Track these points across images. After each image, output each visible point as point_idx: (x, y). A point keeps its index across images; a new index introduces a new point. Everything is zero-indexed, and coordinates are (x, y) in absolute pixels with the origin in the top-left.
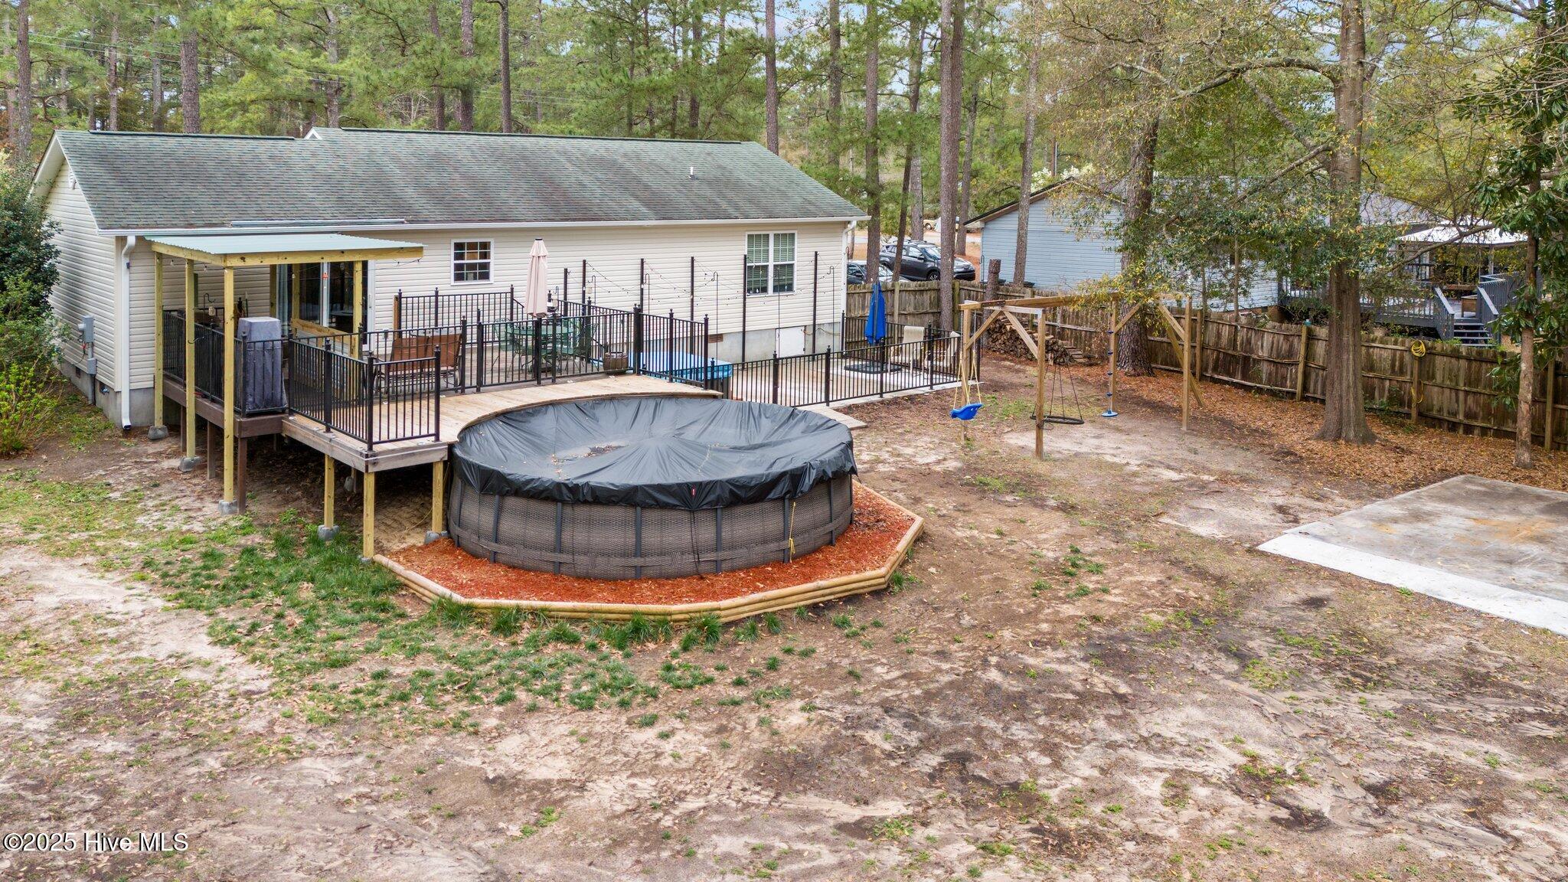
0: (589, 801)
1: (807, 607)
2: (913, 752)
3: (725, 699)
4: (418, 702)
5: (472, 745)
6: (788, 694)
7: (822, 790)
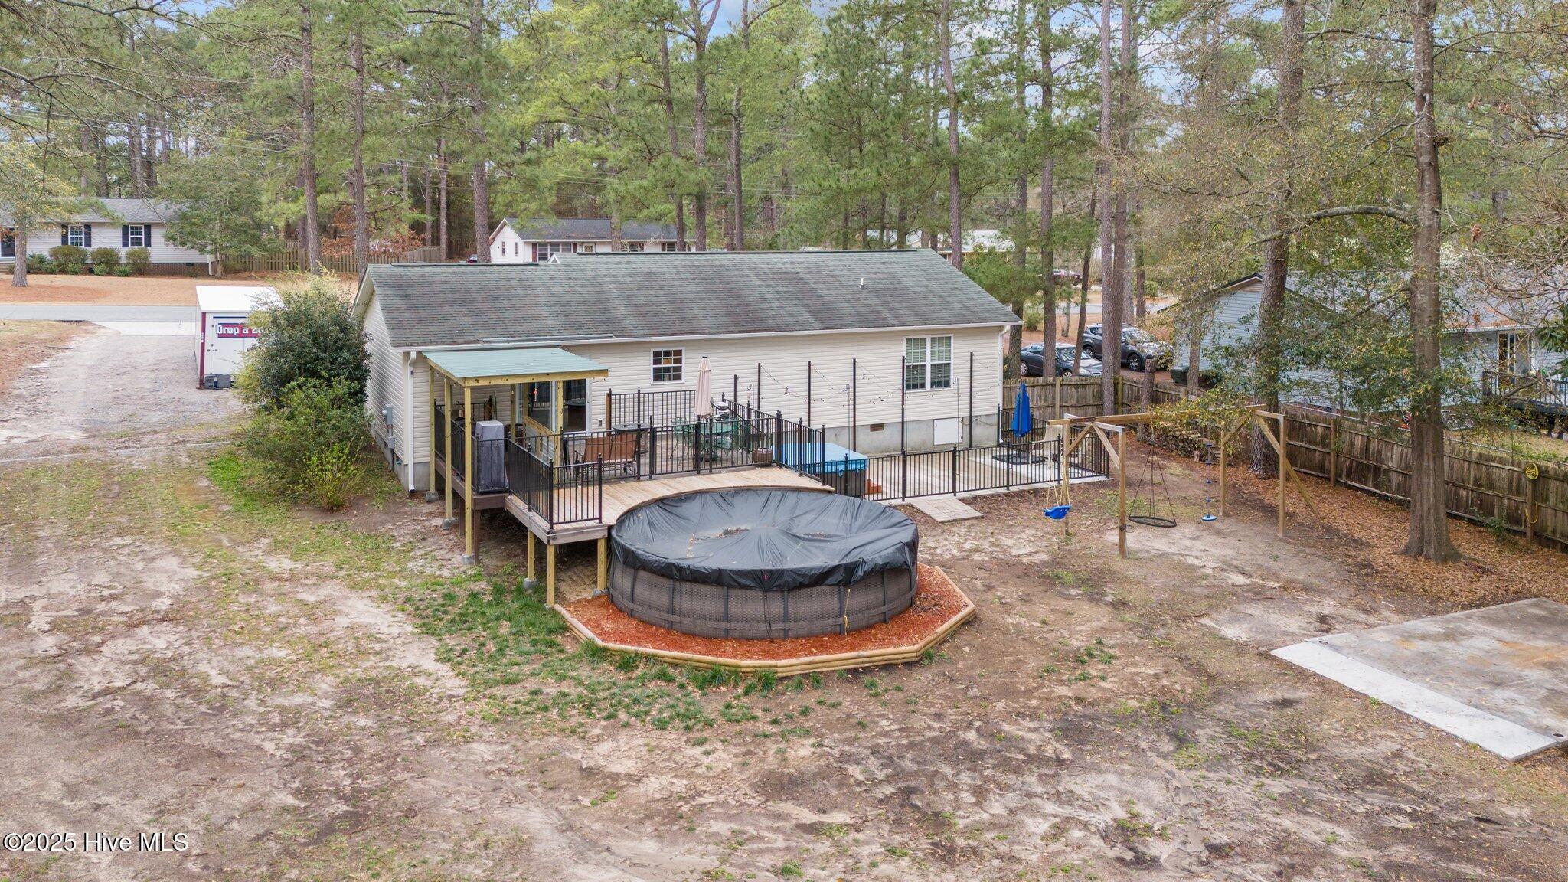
0: (641, 789)
1: (848, 671)
2: (877, 783)
3: (760, 732)
4: (554, 713)
5: (579, 746)
6: (807, 733)
7: (797, 801)
